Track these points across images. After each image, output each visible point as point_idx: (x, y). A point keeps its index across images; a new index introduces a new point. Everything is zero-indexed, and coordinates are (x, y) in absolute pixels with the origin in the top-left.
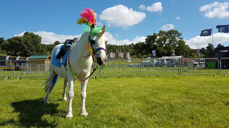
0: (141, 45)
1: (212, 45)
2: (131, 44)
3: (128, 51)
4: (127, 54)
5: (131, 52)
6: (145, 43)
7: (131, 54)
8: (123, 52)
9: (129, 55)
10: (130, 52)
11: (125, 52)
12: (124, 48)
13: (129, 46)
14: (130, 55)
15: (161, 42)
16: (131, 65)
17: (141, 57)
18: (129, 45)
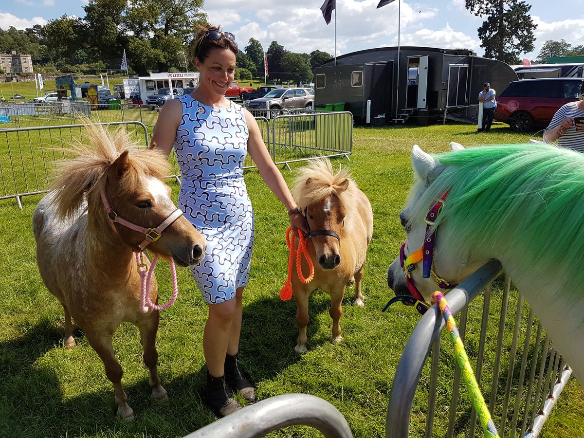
0: (71, 29)
1: (258, 46)
2: (32, 27)
3: (25, 49)
4: (22, 61)
5: (36, 53)
6: (84, 22)
7: (38, 61)
8: (9, 52)
9: (30, 62)
10: (31, 53)
11: (14, 53)
12: (11, 40)
13: (28, 34)
14: (33, 64)
15: (140, 24)
16: (40, 99)
17: (72, 69)
18: (27, 29)
